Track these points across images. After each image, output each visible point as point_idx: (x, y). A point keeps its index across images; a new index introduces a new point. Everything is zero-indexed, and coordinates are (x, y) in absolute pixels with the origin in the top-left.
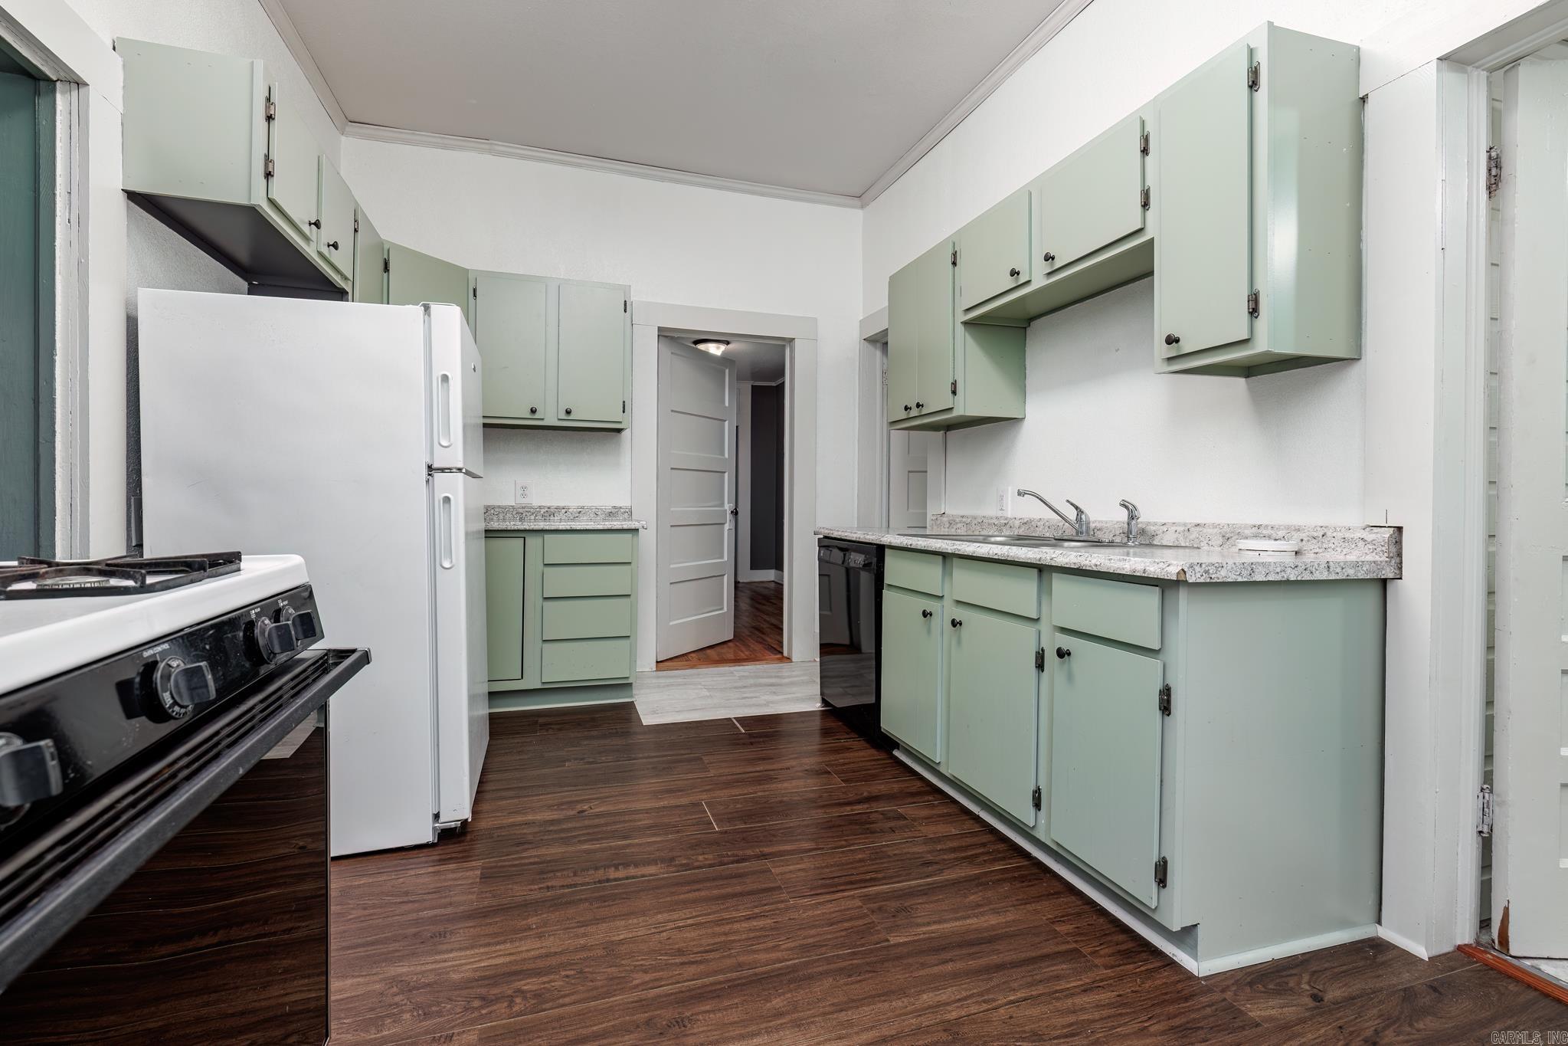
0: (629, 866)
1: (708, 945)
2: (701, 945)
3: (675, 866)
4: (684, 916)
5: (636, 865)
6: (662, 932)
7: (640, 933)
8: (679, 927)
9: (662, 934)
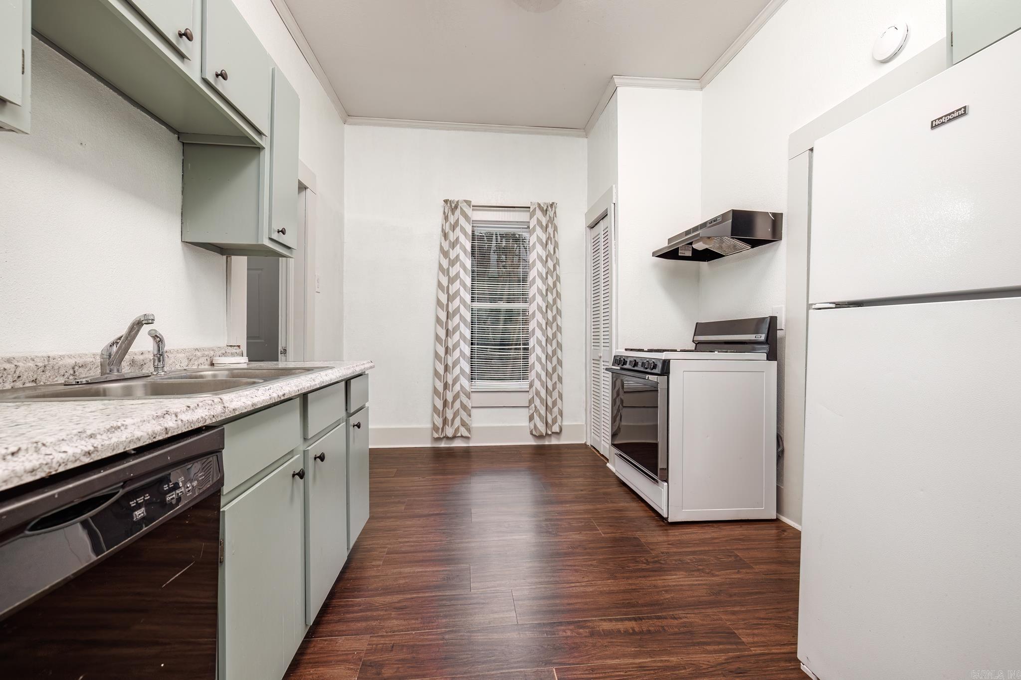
0: (625, 632)
1: (562, 572)
2: (566, 572)
3: (588, 627)
4: (577, 588)
5: (619, 631)
6: (587, 581)
7: (600, 582)
8: (579, 582)
9: (587, 580)
